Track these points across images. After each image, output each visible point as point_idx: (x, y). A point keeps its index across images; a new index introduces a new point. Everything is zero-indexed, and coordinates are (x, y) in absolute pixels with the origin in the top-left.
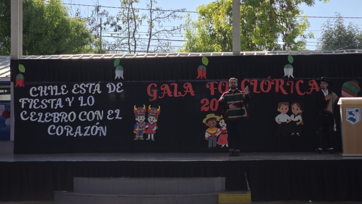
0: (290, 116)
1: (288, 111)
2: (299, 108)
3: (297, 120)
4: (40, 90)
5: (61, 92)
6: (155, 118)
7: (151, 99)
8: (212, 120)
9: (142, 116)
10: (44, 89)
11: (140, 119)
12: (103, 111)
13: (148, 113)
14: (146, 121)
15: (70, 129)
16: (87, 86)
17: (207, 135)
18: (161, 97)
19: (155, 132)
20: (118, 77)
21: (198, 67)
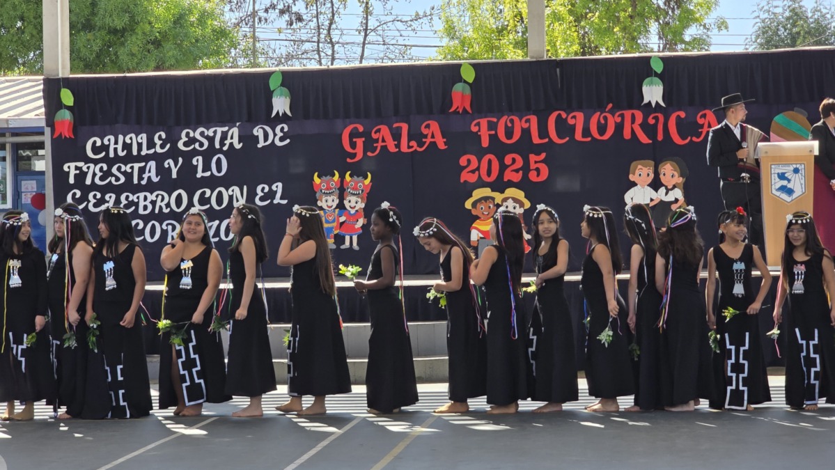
0: (657, 192)
1: (652, 180)
2: (676, 174)
3: (673, 199)
4: (109, 145)
5: (155, 148)
6: (360, 200)
7: (351, 159)
8: (486, 202)
9: (332, 197)
10: (116, 143)
11: (328, 202)
12: (245, 188)
13: (345, 190)
14: (341, 206)
15: (174, 228)
16: (210, 133)
17: (475, 235)
18: (373, 152)
19: (361, 231)
20: (278, 113)
21: (453, 86)
